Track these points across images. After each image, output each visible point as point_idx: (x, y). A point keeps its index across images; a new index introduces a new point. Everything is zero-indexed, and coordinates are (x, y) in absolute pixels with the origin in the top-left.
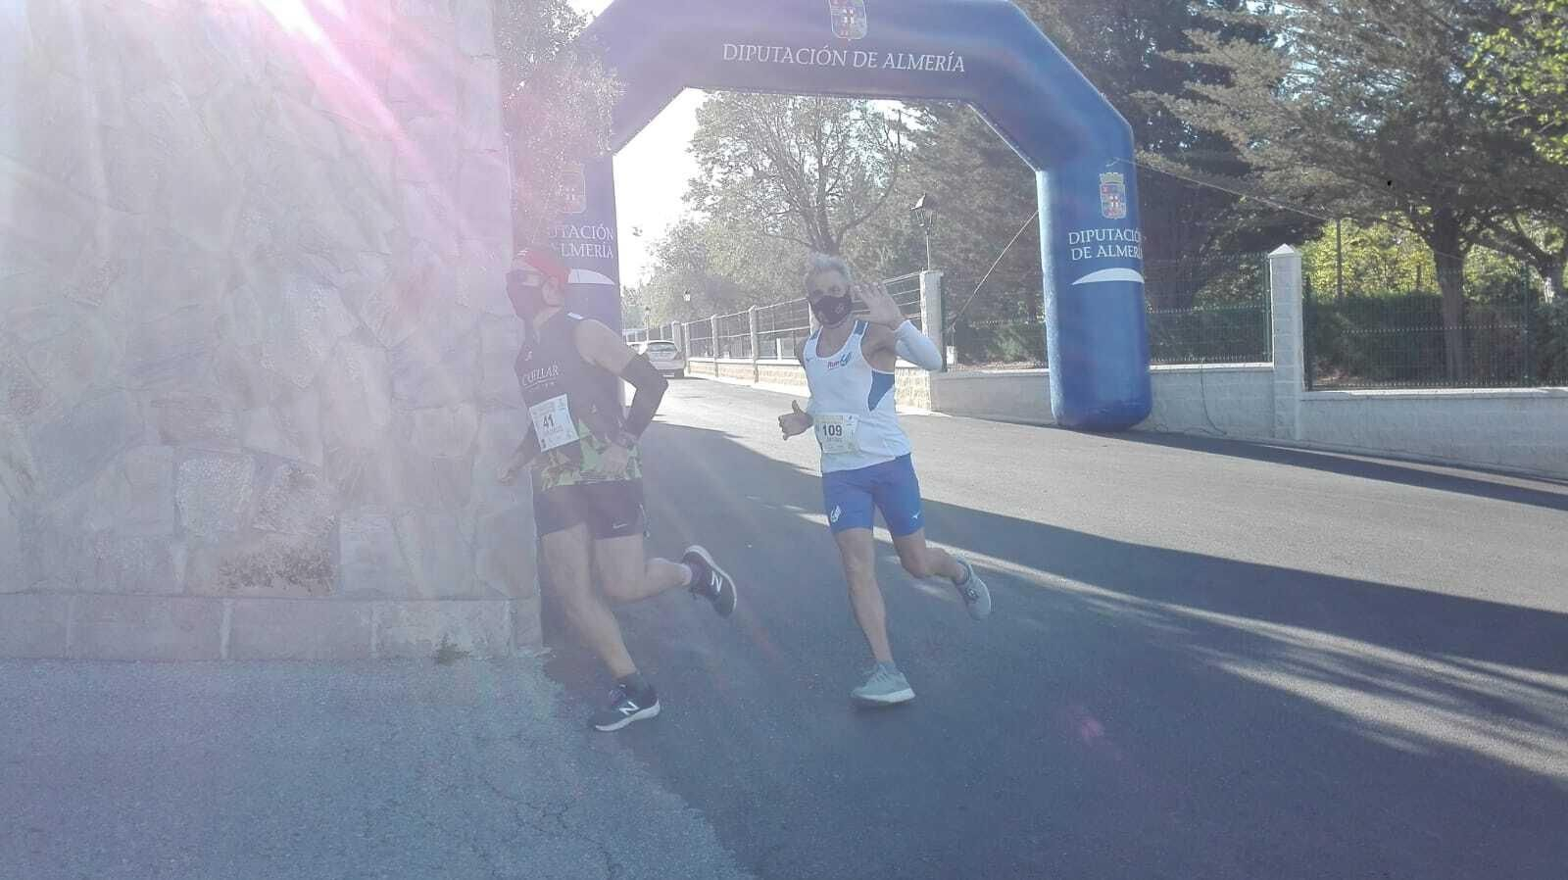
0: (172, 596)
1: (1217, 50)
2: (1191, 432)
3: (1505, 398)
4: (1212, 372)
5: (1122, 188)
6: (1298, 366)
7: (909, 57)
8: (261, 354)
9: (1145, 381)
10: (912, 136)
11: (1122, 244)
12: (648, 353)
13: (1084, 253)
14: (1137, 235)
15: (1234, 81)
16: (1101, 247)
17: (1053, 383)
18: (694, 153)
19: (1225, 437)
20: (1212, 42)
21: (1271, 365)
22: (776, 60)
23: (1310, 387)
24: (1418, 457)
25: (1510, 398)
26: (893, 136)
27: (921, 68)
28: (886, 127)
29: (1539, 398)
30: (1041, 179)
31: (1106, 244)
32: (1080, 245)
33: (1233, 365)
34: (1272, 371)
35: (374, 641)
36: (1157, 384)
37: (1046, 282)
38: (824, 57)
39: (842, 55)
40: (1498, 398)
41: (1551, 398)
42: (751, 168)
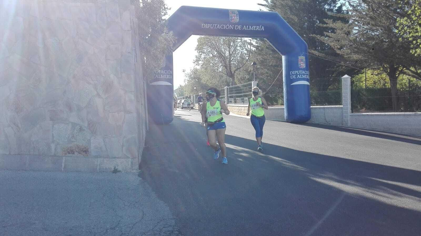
0: (51, 156)
1: (332, 24)
2: (321, 124)
3: (403, 115)
4: (327, 108)
5: (304, 60)
6: (349, 106)
7: (249, 27)
8: (74, 100)
9: (309, 110)
10: (254, 46)
11: (304, 75)
12: (184, 103)
13: (294, 77)
14: (308, 72)
15: (336, 32)
16: (298, 75)
17: (285, 111)
18: (197, 51)
19: (330, 125)
20: (331, 22)
21: (342, 106)
22: (215, 28)
23: (352, 112)
24: (380, 130)
25: (404, 115)
26: (249, 46)
27: (253, 29)
28: (247, 44)
29: (412, 115)
30: (283, 58)
31: (300, 74)
32: (293, 75)
33: (332, 106)
34: (342, 108)
35: (98, 167)
36: (312, 111)
37: (284, 84)
38: (228, 27)
39: (232, 26)
40: (401, 115)
41: (415, 115)
42: (212, 54)
